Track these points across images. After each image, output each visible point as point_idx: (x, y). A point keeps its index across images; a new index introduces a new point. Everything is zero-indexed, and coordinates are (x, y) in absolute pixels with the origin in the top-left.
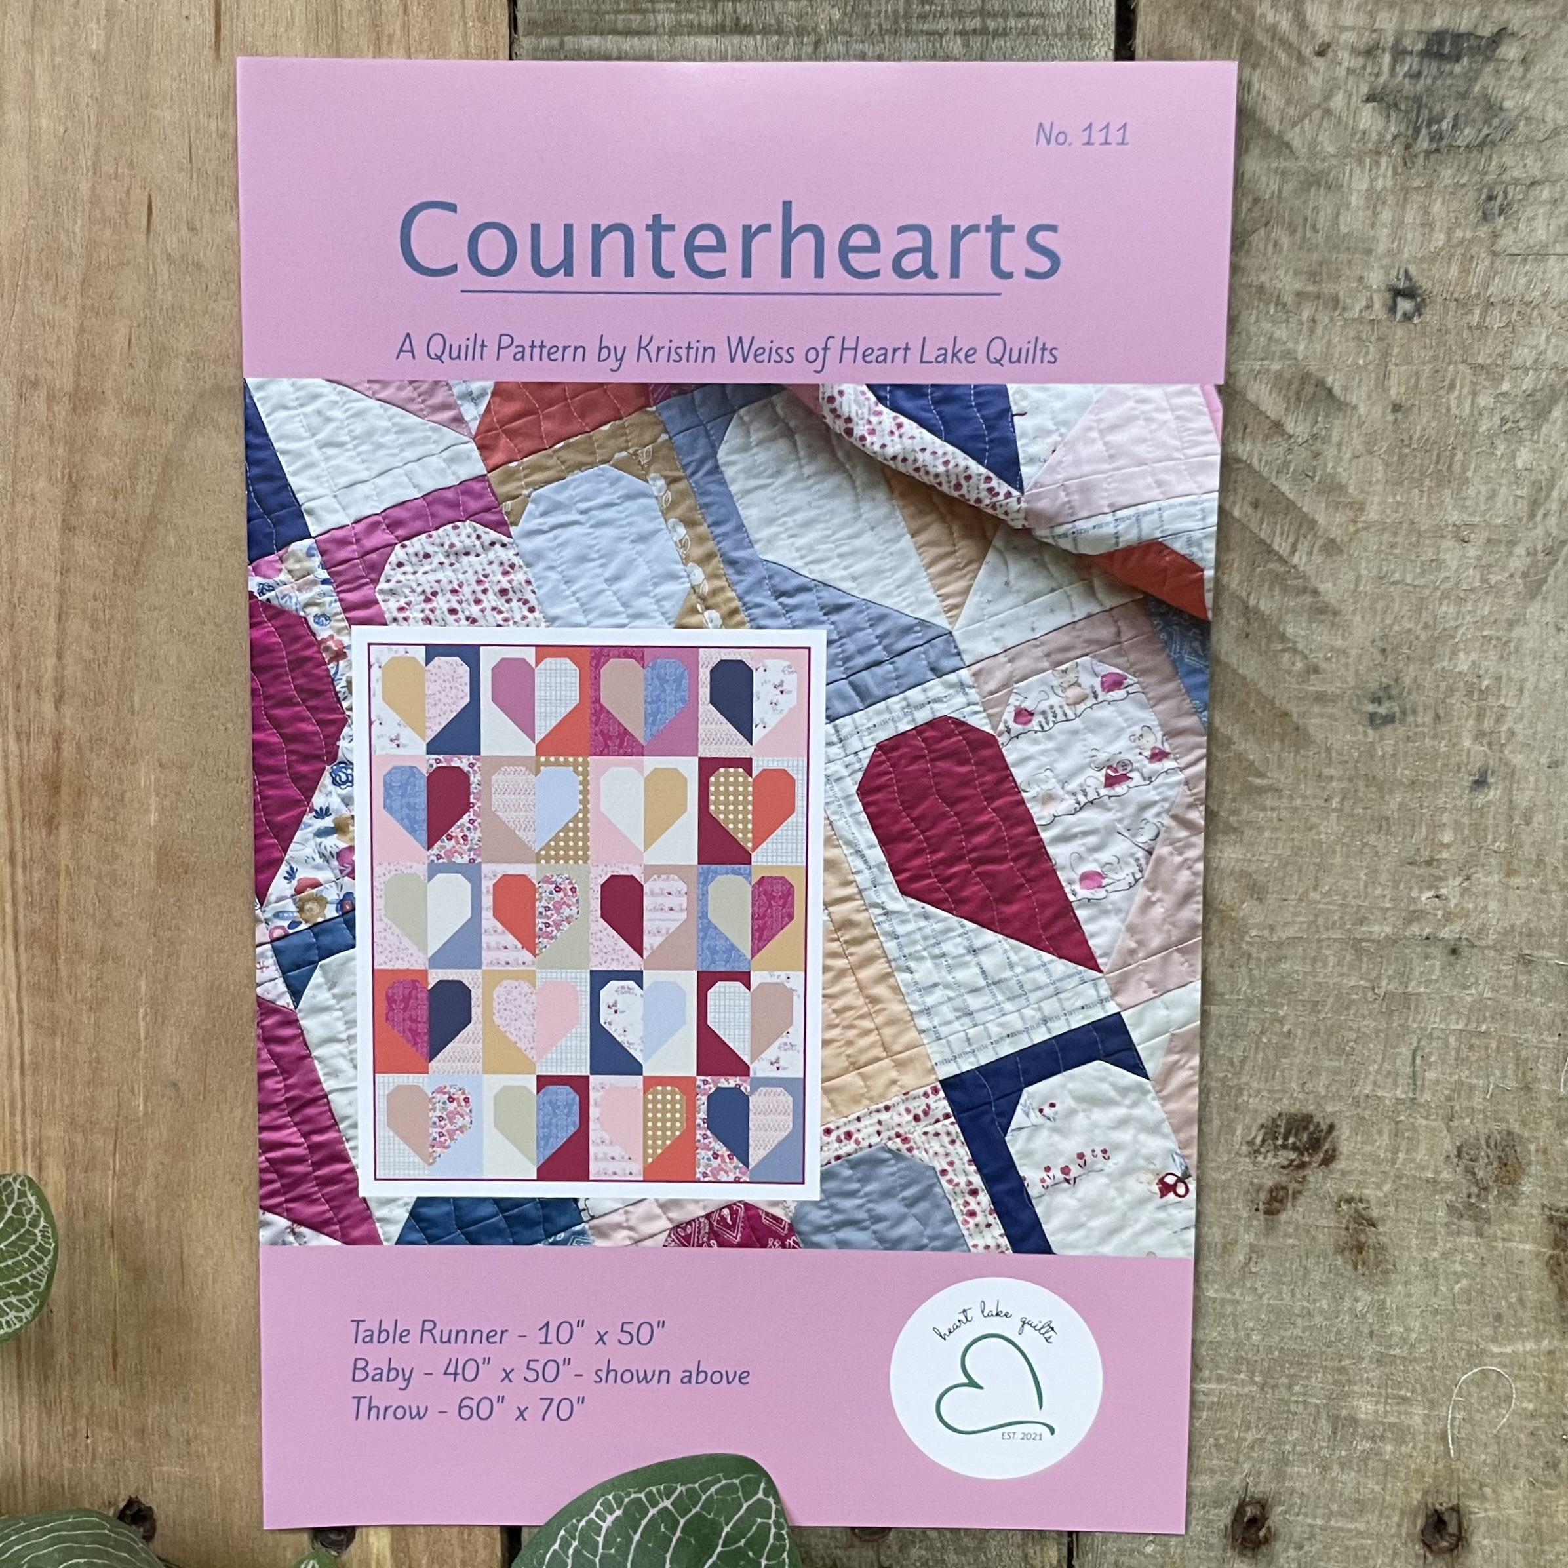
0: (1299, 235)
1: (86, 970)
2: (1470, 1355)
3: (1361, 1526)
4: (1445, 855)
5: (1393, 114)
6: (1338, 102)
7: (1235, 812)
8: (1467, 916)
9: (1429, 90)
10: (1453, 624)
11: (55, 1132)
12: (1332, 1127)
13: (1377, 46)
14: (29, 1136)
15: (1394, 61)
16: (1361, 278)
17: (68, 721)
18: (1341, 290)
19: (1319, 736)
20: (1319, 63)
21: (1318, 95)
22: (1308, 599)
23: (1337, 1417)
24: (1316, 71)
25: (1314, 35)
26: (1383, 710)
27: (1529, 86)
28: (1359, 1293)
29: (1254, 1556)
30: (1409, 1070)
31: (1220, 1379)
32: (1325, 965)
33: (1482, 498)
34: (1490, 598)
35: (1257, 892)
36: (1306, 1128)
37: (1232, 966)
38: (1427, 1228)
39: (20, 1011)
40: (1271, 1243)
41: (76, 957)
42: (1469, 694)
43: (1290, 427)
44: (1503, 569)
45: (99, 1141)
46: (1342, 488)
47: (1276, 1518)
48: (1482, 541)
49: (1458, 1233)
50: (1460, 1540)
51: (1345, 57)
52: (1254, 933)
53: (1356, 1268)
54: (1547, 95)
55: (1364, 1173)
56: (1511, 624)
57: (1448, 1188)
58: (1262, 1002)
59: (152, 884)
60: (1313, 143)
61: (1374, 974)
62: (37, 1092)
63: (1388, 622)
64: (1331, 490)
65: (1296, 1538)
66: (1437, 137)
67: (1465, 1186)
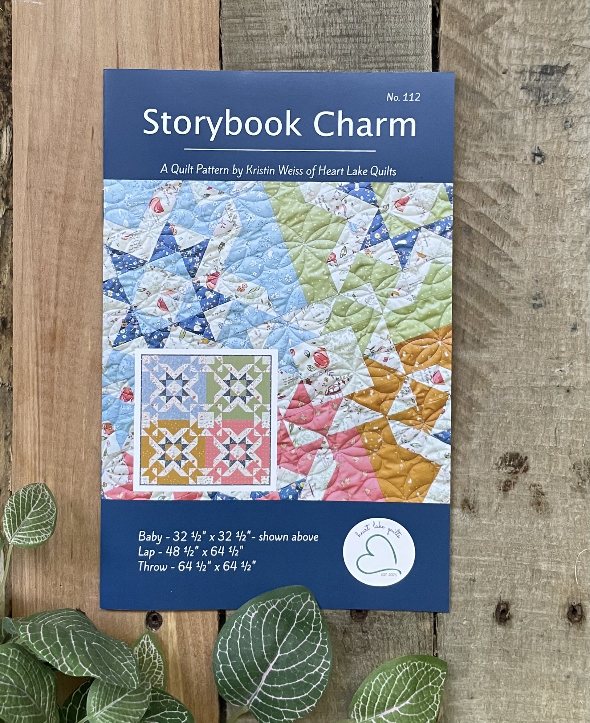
0: (499, 135)
1: (64, 405)
2: (582, 544)
3: (545, 612)
4: (563, 355)
5: (531, 93)
6: (511, 89)
7: (486, 340)
8: (572, 378)
9: (543, 85)
10: (561, 271)
11: (51, 467)
12: (526, 458)
13: (524, 70)
14: (41, 469)
15: (530, 75)
16: (522, 150)
17: (59, 313)
18: (516, 153)
19: (515, 312)
20: (504, 76)
21: (504, 87)
22: (508, 263)
23: (534, 569)
24: (503, 79)
25: (502, 67)
26: (538, 302)
27: (578, 83)
28: (540, 521)
29: (504, 625)
30: (554, 435)
31: (489, 555)
32: (521, 396)
33: (569, 226)
34: (575, 262)
35: (495, 369)
36: (517, 458)
37: (487, 397)
38: (563, 495)
39: (39, 421)
40: (506, 502)
41: (60, 400)
42: (569, 296)
43: (499, 202)
44: (578, 251)
45: (67, 470)
46: (519, 223)
47: (512, 610)
48: (570, 240)
49: (575, 498)
50: (582, 617)
51: (513, 74)
52: (494, 385)
53: (538, 511)
54: (586, 86)
55: (539, 475)
56: (582, 271)
57: (571, 480)
58: (499, 411)
59: (88, 373)
60: (503, 103)
61: (539, 400)
62: (44, 452)
63: (538, 270)
64: (515, 224)
65: (520, 617)
66: (547, 101)
67: (577, 480)
